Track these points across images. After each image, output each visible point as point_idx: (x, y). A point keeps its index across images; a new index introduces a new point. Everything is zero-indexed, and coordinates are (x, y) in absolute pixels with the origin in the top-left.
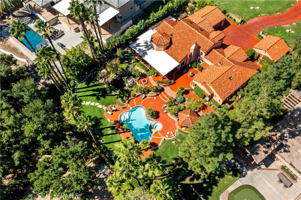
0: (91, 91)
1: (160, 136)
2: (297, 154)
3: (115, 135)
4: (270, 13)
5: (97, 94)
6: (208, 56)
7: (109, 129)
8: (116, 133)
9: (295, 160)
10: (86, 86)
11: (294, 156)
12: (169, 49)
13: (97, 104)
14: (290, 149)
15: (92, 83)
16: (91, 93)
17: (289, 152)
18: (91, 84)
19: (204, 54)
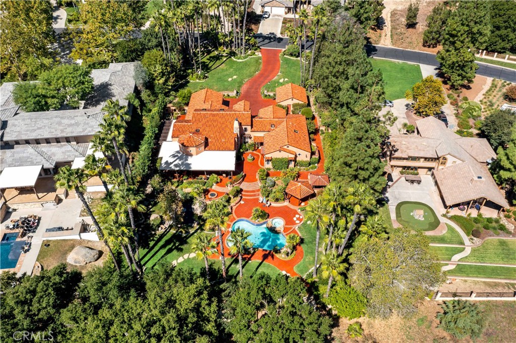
0: (161, 250)
1: (291, 228)
2: (404, 146)
3: (247, 264)
4: (250, 76)
5: (172, 246)
6: (254, 128)
7: (232, 266)
8: (247, 262)
9: (408, 151)
10: (146, 250)
11: (405, 149)
12: (209, 145)
13: (186, 256)
14: (396, 147)
15: (151, 241)
16: (163, 251)
17: (398, 149)
18: (152, 243)
19: (249, 128)
